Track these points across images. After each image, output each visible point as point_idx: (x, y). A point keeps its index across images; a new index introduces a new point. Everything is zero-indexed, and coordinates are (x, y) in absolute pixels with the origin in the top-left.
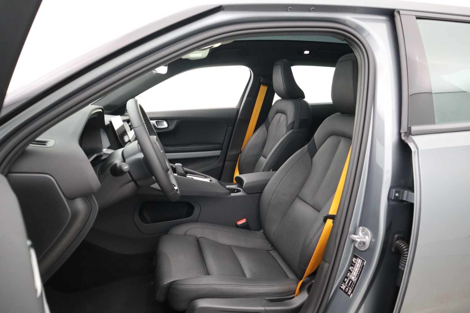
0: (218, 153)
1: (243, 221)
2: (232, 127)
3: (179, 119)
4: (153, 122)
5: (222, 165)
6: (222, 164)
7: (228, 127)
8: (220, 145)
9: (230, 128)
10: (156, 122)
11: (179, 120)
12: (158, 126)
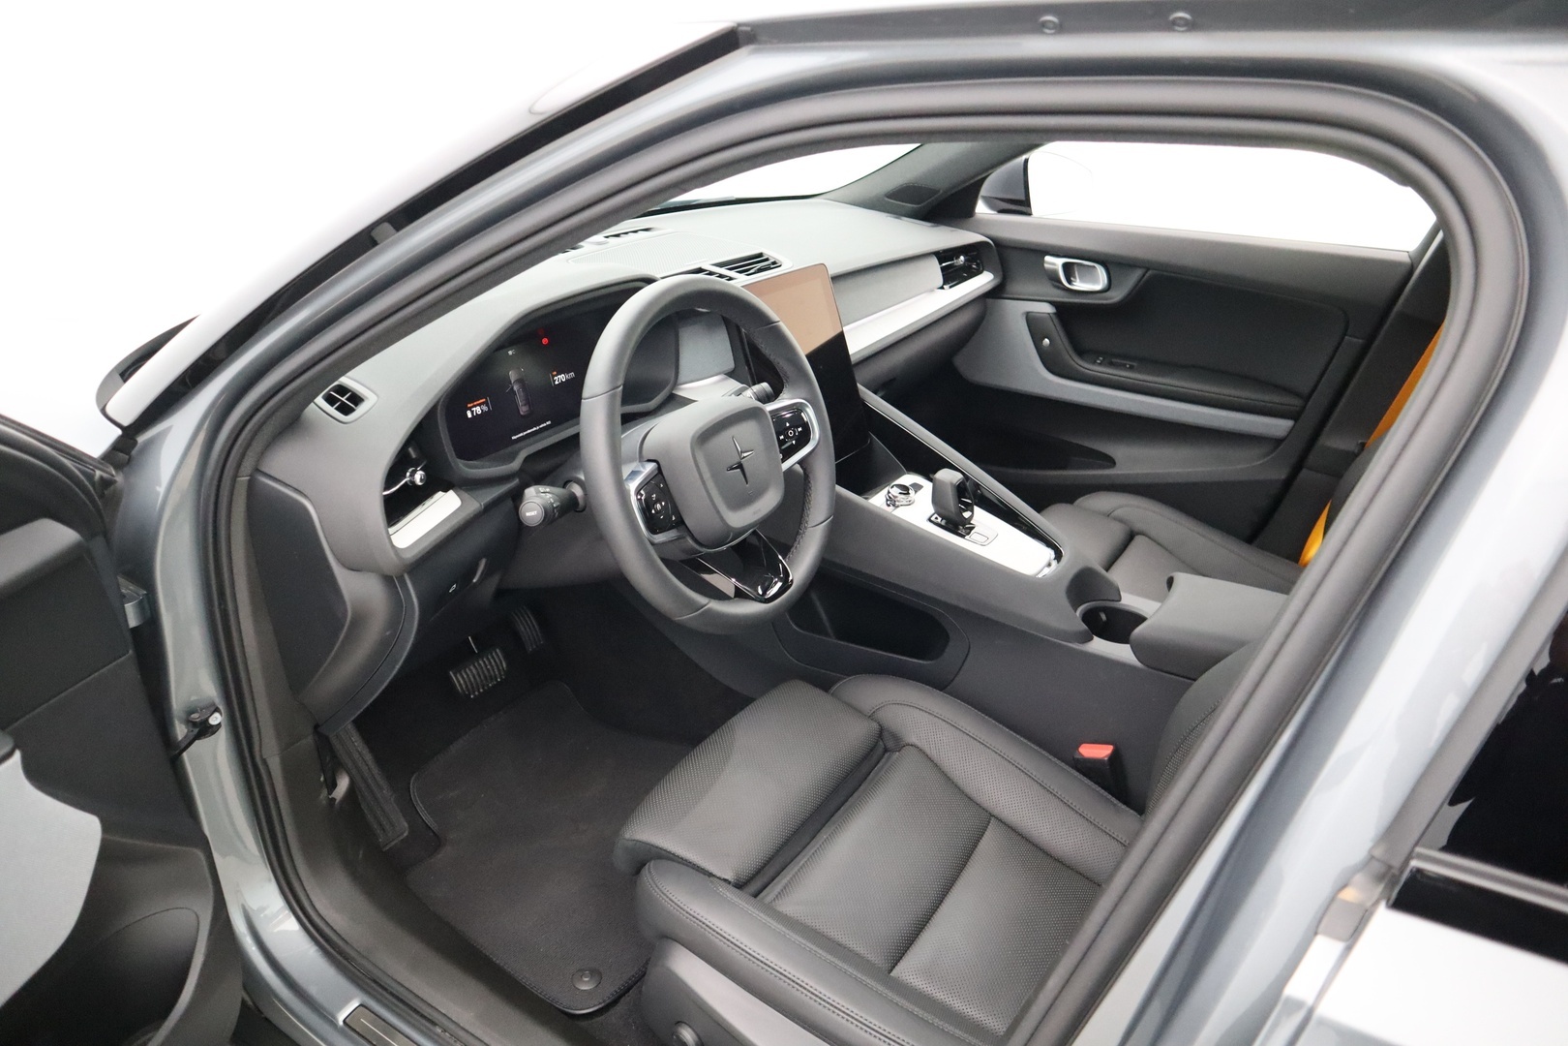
0: (1279, 426)
1: (1100, 752)
2: (1360, 341)
3: (1148, 269)
4: (1054, 264)
5: (1283, 477)
6: (1280, 474)
7: (1345, 335)
8: (1297, 402)
9: (1354, 342)
10: (1066, 266)
11: (1150, 272)
12: (1070, 282)
